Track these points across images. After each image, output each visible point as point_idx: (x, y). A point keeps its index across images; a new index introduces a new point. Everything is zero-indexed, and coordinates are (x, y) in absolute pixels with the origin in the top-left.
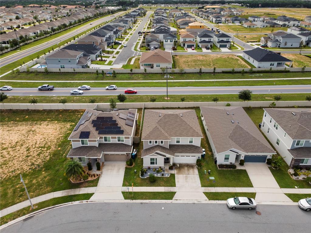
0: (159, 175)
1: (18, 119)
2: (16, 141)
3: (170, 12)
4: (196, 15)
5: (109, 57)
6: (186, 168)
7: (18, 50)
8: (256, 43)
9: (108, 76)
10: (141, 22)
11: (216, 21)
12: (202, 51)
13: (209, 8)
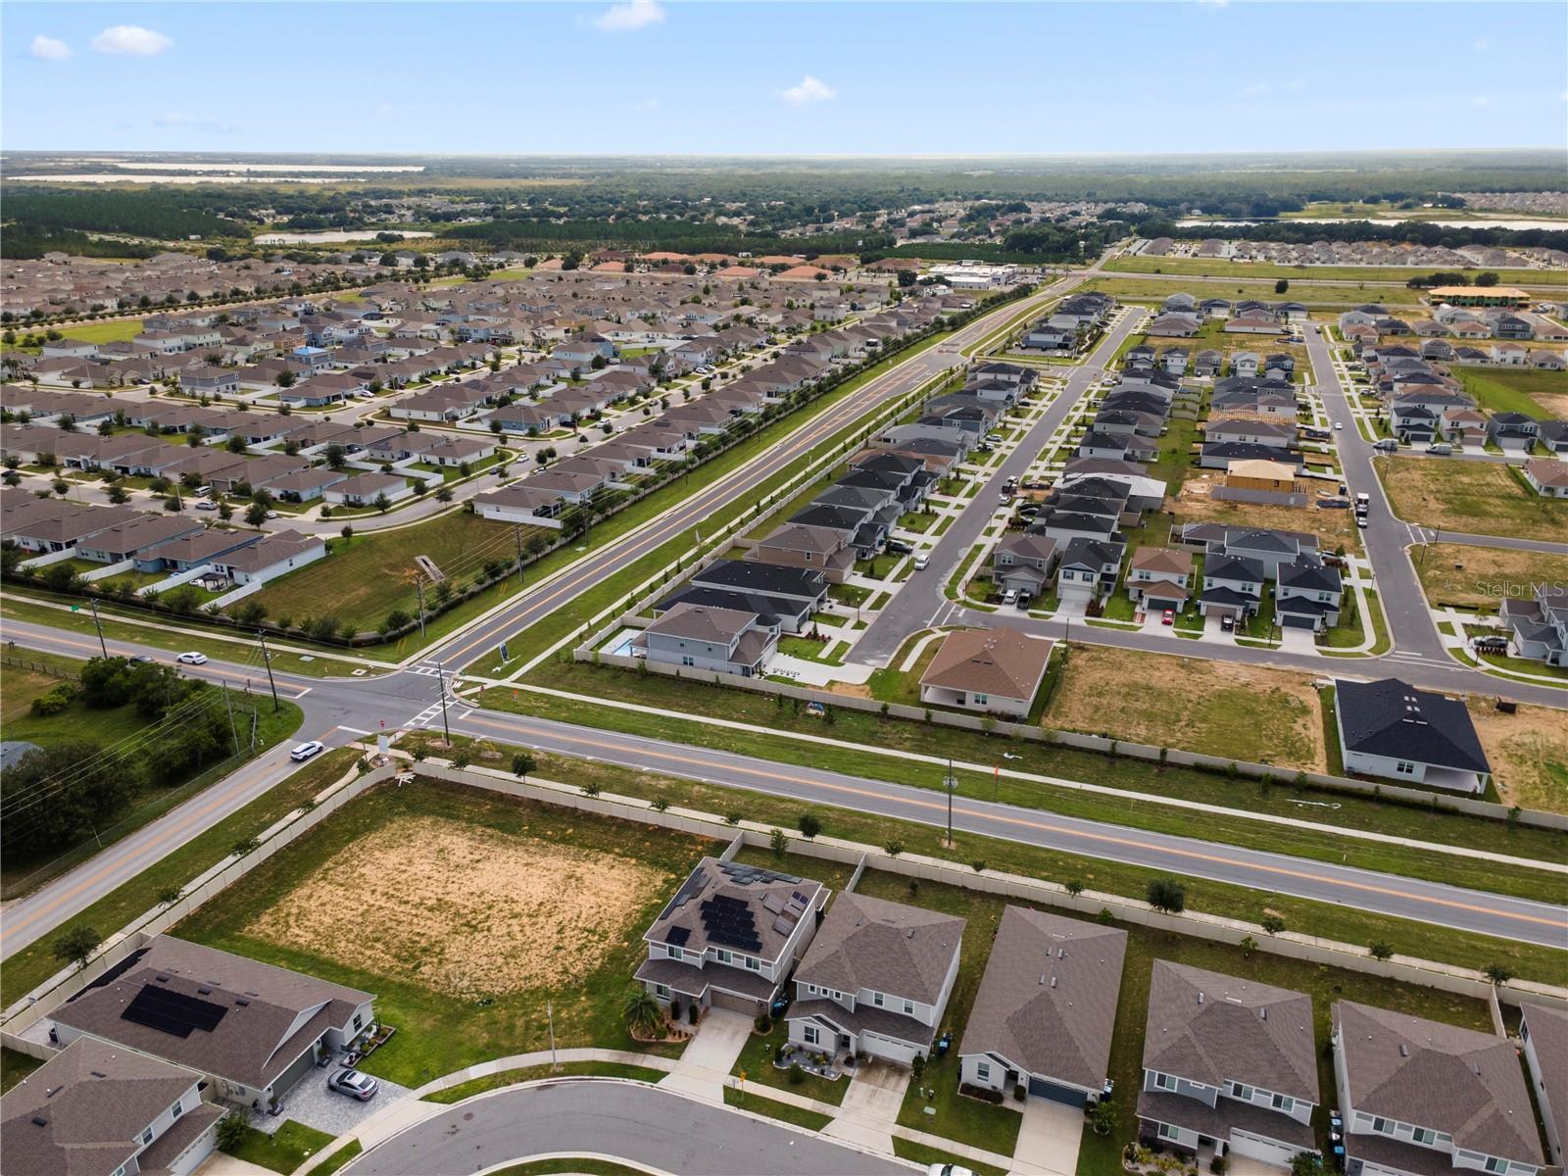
1: (549, 833)
2: (540, 900)
3: (1227, 329)
4: (1347, 357)
5: (846, 620)
6: (885, 1071)
7: (581, 549)
8: (1471, 618)
9: (810, 716)
10: (1050, 404)
11: (1403, 428)
12: (1197, 636)
13: (1454, 301)
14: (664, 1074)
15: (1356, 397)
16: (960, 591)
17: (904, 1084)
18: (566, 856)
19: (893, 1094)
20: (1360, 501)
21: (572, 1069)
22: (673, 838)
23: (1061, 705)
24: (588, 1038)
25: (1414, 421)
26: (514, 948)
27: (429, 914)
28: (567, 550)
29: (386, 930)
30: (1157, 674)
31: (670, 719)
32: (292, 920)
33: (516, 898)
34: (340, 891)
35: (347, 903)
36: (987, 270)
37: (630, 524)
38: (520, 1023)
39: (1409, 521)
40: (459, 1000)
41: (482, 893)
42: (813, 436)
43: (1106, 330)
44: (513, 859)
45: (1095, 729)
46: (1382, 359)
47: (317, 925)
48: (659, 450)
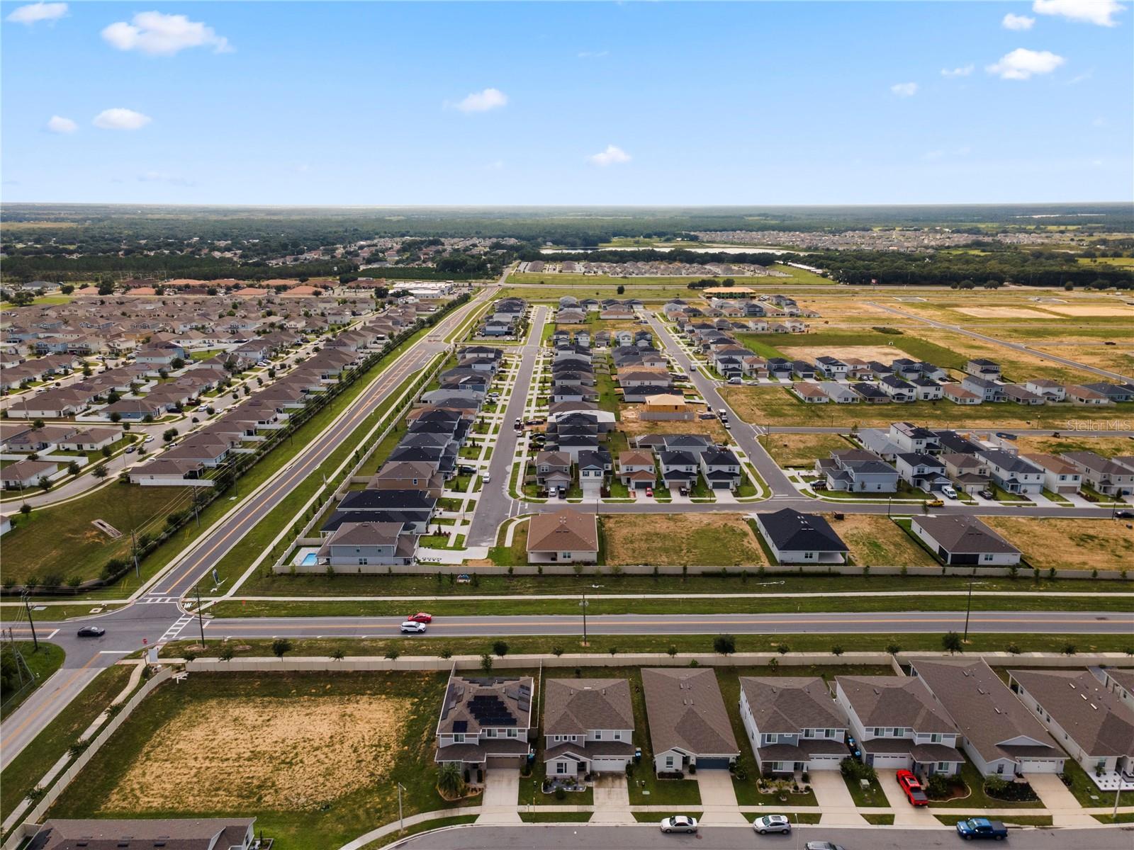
0: (570, 789)
1: (314, 691)
2: (330, 735)
3: (602, 317)
4: (677, 331)
5: (455, 520)
6: (610, 779)
7: (233, 498)
8: (804, 472)
9: (461, 584)
10: (517, 370)
11: (725, 370)
12: (669, 501)
13: (719, 296)
14: (477, 816)
15: (691, 354)
16: (519, 492)
17: (625, 783)
18: (333, 703)
19: (621, 791)
20: (722, 414)
21: (413, 830)
22: (405, 677)
23: (612, 552)
24: (414, 809)
25: (731, 366)
26: (327, 769)
27: (250, 763)
28: (222, 501)
29: (221, 781)
30: (658, 525)
31: (364, 602)
32: (138, 793)
33: (311, 737)
34: (168, 765)
35: (178, 771)
36: (432, 285)
37: (263, 476)
38: (361, 812)
39: (750, 423)
40: (305, 811)
41: (283, 741)
42: (369, 403)
43: (529, 321)
44: (295, 713)
45: (639, 562)
46: (697, 331)
47: (162, 791)
48: (260, 423)
